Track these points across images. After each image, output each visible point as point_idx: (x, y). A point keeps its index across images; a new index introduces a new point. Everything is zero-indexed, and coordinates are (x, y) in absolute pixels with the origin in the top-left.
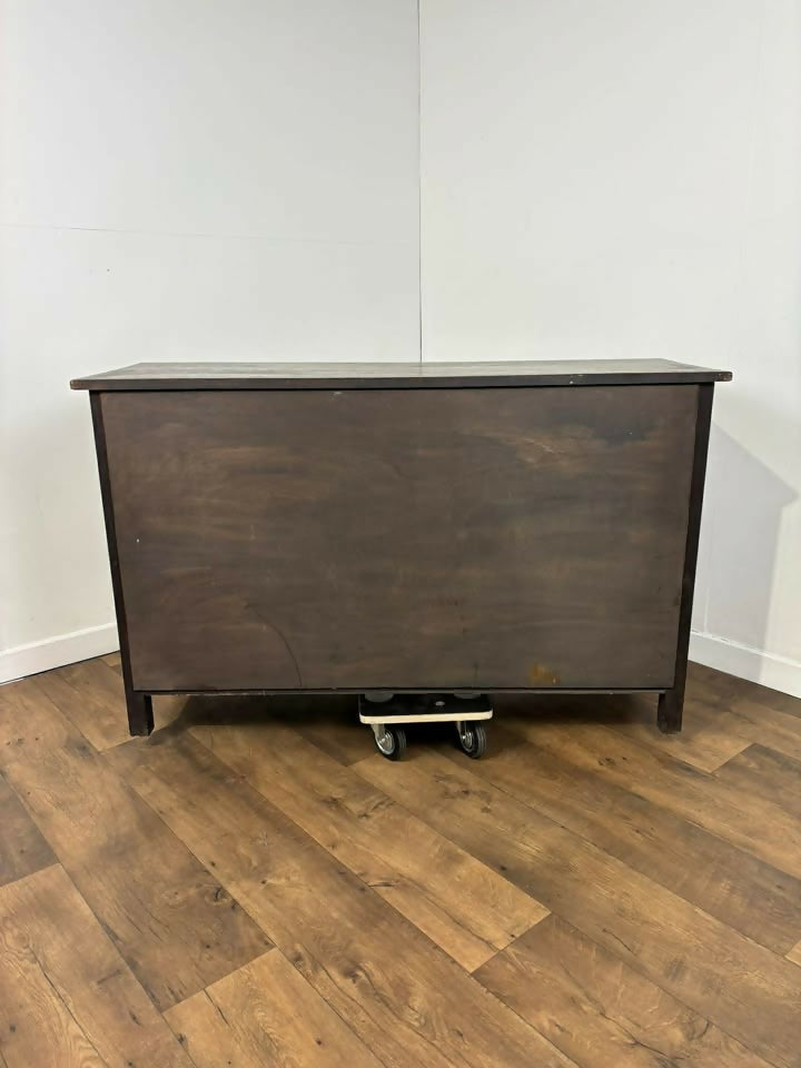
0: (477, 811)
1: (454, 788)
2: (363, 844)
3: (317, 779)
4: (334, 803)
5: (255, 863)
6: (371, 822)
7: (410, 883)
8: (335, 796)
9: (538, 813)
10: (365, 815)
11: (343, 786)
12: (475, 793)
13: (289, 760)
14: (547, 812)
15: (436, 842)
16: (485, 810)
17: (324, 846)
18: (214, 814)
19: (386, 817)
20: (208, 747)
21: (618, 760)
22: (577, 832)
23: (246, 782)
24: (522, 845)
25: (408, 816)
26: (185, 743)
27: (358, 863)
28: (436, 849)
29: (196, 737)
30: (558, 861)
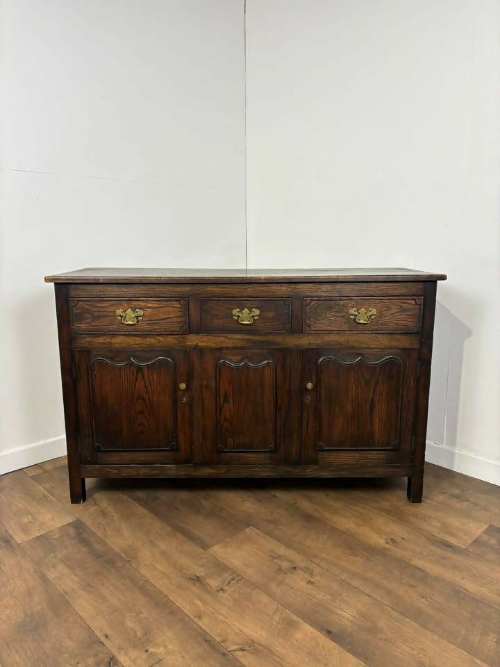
0: (303, 584)
1: (285, 565)
2: (221, 614)
3: (183, 561)
4: (197, 580)
5: (139, 634)
6: (226, 595)
7: (260, 648)
8: (197, 575)
9: (349, 585)
10: (222, 590)
11: (203, 566)
12: (301, 569)
13: (163, 546)
14: (355, 583)
15: (276, 611)
16: (310, 582)
17: (192, 617)
18: (106, 593)
19: (238, 590)
20: (102, 537)
21: (399, 540)
22: (379, 599)
23: (131, 565)
24: (340, 612)
25: (253, 590)
26: (85, 535)
27: (218, 631)
28: (277, 617)
29: (93, 529)
30: (369, 624)
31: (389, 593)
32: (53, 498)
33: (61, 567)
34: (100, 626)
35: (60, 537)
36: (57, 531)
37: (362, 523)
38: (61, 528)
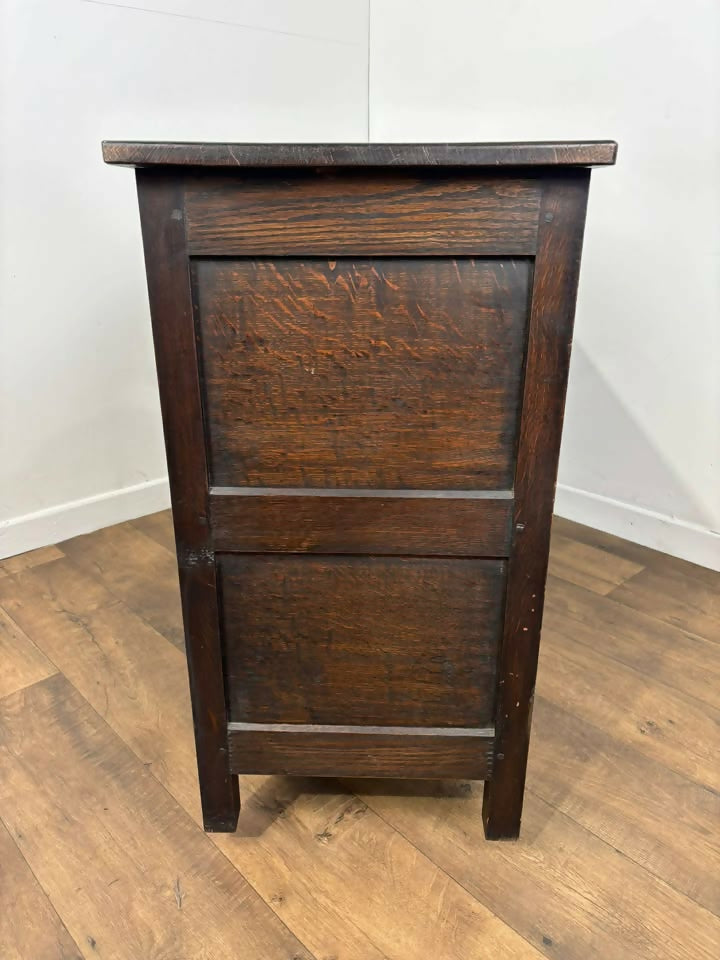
2: (326, 894)
5: (159, 939)
6: (333, 848)
9: (578, 826)
10: (327, 835)
14: (588, 822)
15: (436, 887)
17: (267, 899)
18: (99, 837)
19: (357, 835)
20: (101, 714)
21: (664, 724)
22: (641, 862)
23: (151, 775)
24: (566, 891)
25: (389, 835)
26: (69, 707)
27: (321, 937)
28: (438, 903)
29: (85, 695)
30: (626, 922)
31: (660, 845)
32: (17, 628)
33: (16, 776)
34: (81, 918)
35: (23, 709)
36: (17, 698)
37: (588, 687)
38: (27, 692)
